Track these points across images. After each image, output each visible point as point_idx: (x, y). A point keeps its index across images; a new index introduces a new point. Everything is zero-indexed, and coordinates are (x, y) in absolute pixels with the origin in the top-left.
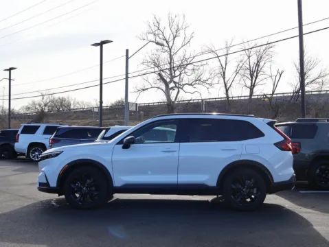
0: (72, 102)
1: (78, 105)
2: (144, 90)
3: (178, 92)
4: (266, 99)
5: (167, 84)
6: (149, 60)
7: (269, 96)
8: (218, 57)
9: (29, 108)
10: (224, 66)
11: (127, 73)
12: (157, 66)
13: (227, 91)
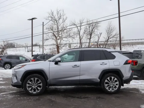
0: (15, 45)
2: (47, 40)
5: (56, 37)
6: (49, 28)
8: (77, 27)
10: (79, 31)
11: (43, 32)
12: (52, 30)
13: (80, 40)
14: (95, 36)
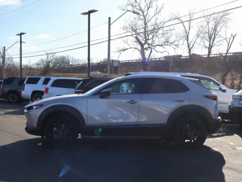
0: (71, 60)
1: (75, 62)
2: (124, 50)
3: (151, 51)
4: (221, 58)
5: (142, 45)
6: (128, 26)
7: (224, 55)
8: (182, 23)
9: (39, 64)
10: (188, 31)
11: (109, 36)
12: (135, 31)
13: (190, 51)
14: (220, 42)
